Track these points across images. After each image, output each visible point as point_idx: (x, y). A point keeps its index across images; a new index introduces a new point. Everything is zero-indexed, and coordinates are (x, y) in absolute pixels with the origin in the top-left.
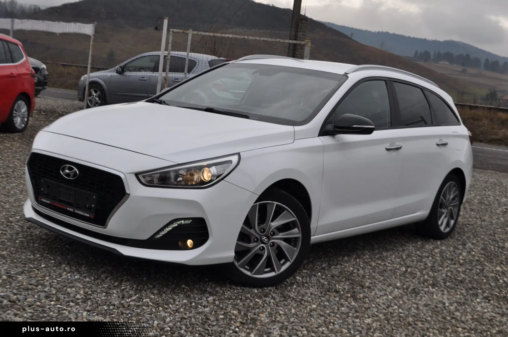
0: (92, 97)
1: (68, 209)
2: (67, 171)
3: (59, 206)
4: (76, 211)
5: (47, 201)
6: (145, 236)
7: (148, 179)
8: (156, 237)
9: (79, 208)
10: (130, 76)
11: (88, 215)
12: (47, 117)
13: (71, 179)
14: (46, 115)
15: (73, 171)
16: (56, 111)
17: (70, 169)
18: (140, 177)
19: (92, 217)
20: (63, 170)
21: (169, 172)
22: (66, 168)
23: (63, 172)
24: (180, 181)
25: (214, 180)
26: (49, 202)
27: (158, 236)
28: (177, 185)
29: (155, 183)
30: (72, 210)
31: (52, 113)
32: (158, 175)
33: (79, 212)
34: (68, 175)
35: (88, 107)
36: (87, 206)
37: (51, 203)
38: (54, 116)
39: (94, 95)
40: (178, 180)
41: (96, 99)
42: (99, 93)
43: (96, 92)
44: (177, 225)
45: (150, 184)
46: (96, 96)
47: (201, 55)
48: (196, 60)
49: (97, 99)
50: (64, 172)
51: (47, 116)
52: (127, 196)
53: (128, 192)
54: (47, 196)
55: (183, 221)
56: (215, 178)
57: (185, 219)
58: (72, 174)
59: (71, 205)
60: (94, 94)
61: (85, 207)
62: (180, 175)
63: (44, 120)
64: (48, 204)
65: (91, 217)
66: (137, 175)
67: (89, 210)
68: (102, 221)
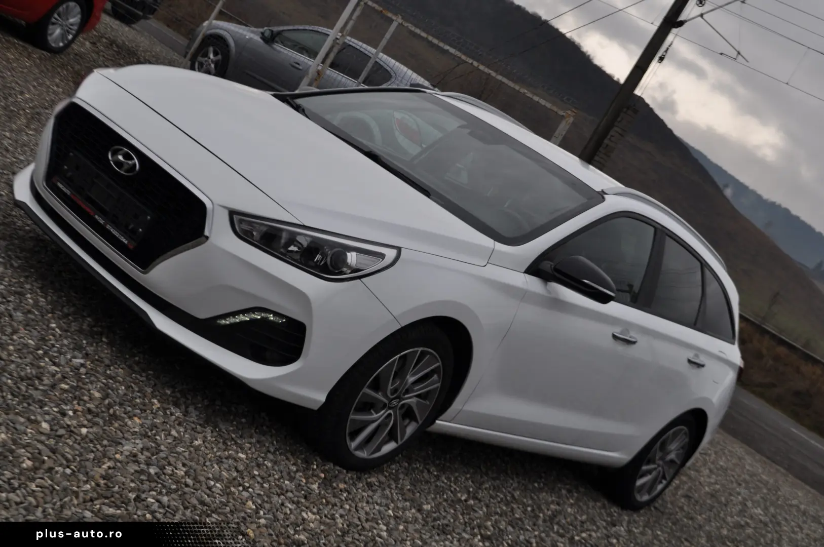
1: (96, 217)
2: (121, 158)
3: (83, 206)
4: (108, 227)
5: (65, 190)
6: (202, 314)
7: (246, 227)
8: (218, 322)
9: (115, 224)
10: (280, 52)
11: (126, 242)
13: (122, 172)
15: (133, 161)
17: (127, 157)
18: (235, 217)
19: (131, 247)
20: (115, 153)
21: (281, 230)
22: (122, 152)
23: (112, 156)
24: (292, 251)
25: (345, 274)
26: (68, 192)
27: (223, 322)
28: (285, 255)
29: (254, 238)
30: (102, 222)
32: (265, 229)
33: (112, 230)
34: (119, 164)
36: (131, 227)
37: (72, 196)
40: (290, 249)
41: (210, 64)
43: (216, 54)
44: (259, 317)
45: (245, 236)
46: (212, 60)
49: (213, 65)
50: (115, 158)
52: (203, 238)
53: (207, 233)
54: (69, 182)
55: (271, 316)
56: (349, 271)
57: (276, 314)
58: (126, 167)
59: (103, 213)
60: (211, 56)
61: (127, 227)
62: (295, 243)
65: (129, 246)
66: (232, 213)
67: (131, 234)
68: (146, 261)
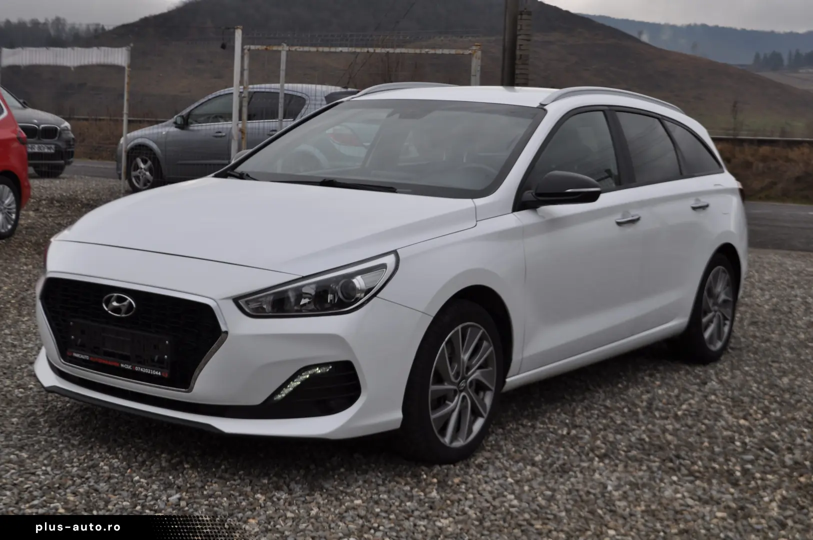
0: (139, 171)
1: (122, 365)
2: (115, 304)
3: (106, 362)
4: (137, 369)
5: (82, 357)
6: (257, 399)
7: (254, 305)
8: (275, 399)
9: (142, 363)
10: (198, 130)
11: (160, 374)
12: (62, 211)
13: (123, 316)
14: (62, 206)
15: (128, 301)
16: (78, 200)
17: (120, 300)
18: (241, 302)
19: (166, 376)
20: (108, 302)
21: (286, 291)
22: (113, 299)
23: (107, 306)
24: (305, 305)
25: (361, 299)
26: (87, 357)
27: (279, 397)
28: (300, 311)
29: (267, 311)
30: (129, 367)
31: (72, 203)
32: (271, 298)
33: (142, 370)
34: (117, 310)
35: (135, 190)
36: (156, 358)
37: (91, 359)
38: (73, 208)
39: (141, 168)
40: (302, 303)
41: (145, 174)
42: (149, 163)
43: (145, 162)
44: (308, 376)
45: (258, 313)
46: (144, 169)
47: (313, 86)
48: (304, 96)
49: (148, 173)
50: (110, 306)
51: (62, 209)
52: (223, 335)
53: (223, 328)
54: (82, 348)
55: (318, 369)
56: (363, 295)
57: (320, 366)
58: (124, 309)
59: (126, 359)
60: (142, 166)
61: (153, 360)
62: (304, 295)
63: (56, 215)
64: (84, 360)
65: (163, 375)
66: (236, 300)
67: (159, 364)
68: (185, 380)
